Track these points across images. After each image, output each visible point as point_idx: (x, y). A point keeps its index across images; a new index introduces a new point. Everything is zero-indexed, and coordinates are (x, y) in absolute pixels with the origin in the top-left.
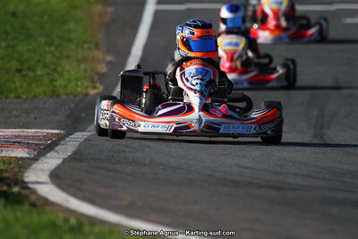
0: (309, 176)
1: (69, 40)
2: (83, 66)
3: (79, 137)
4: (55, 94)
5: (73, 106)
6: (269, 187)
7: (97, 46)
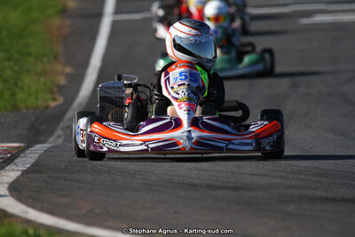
0: (266, 175)
1: (29, 54)
2: (42, 80)
3: (39, 148)
4: (15, 108)
5: (33, 119)
6: (227, 188)
7: (56, 58)
